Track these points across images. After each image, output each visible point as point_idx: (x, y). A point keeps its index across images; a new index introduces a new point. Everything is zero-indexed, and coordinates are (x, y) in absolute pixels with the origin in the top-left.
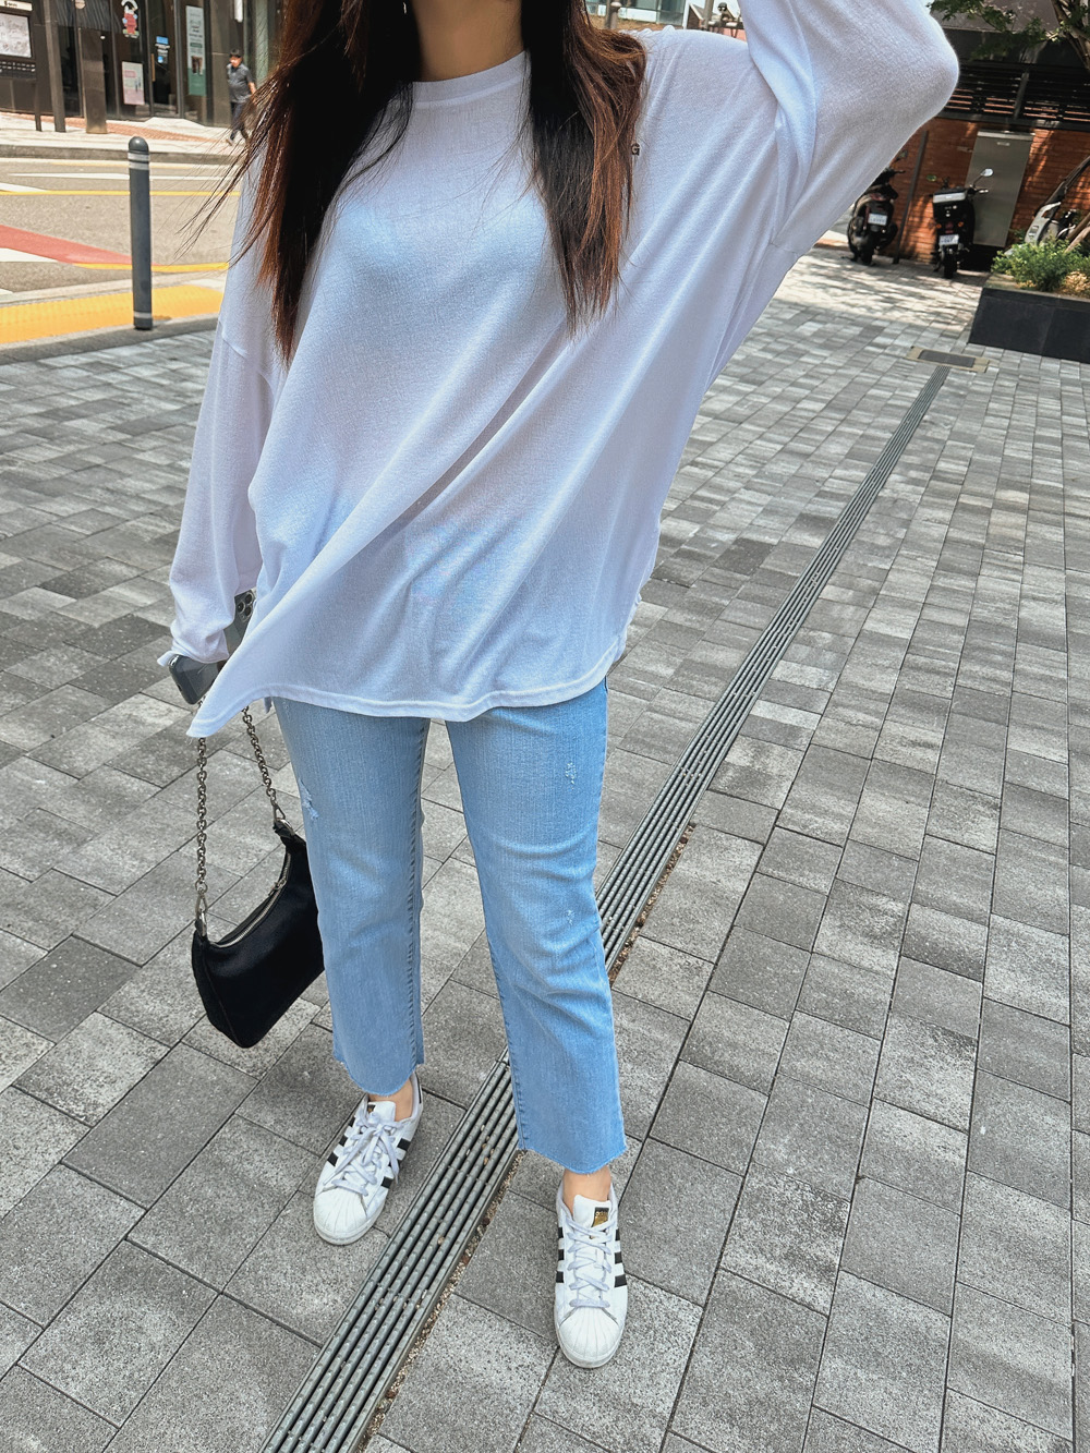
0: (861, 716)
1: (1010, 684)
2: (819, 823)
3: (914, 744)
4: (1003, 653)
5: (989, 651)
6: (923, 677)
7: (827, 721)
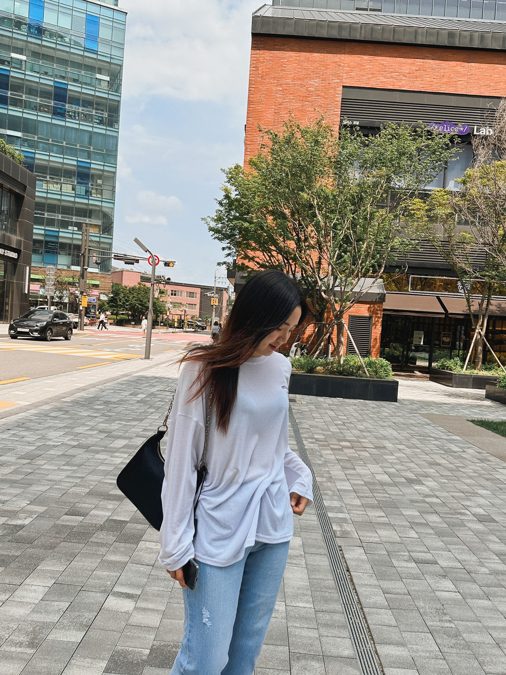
0: (359, 512)
1: (390, 498)
2: (371, 540)
3: (379, 517)
4: (381, 490)
5: (377, 489)
6: (366, 499)
7: (351, 515)
